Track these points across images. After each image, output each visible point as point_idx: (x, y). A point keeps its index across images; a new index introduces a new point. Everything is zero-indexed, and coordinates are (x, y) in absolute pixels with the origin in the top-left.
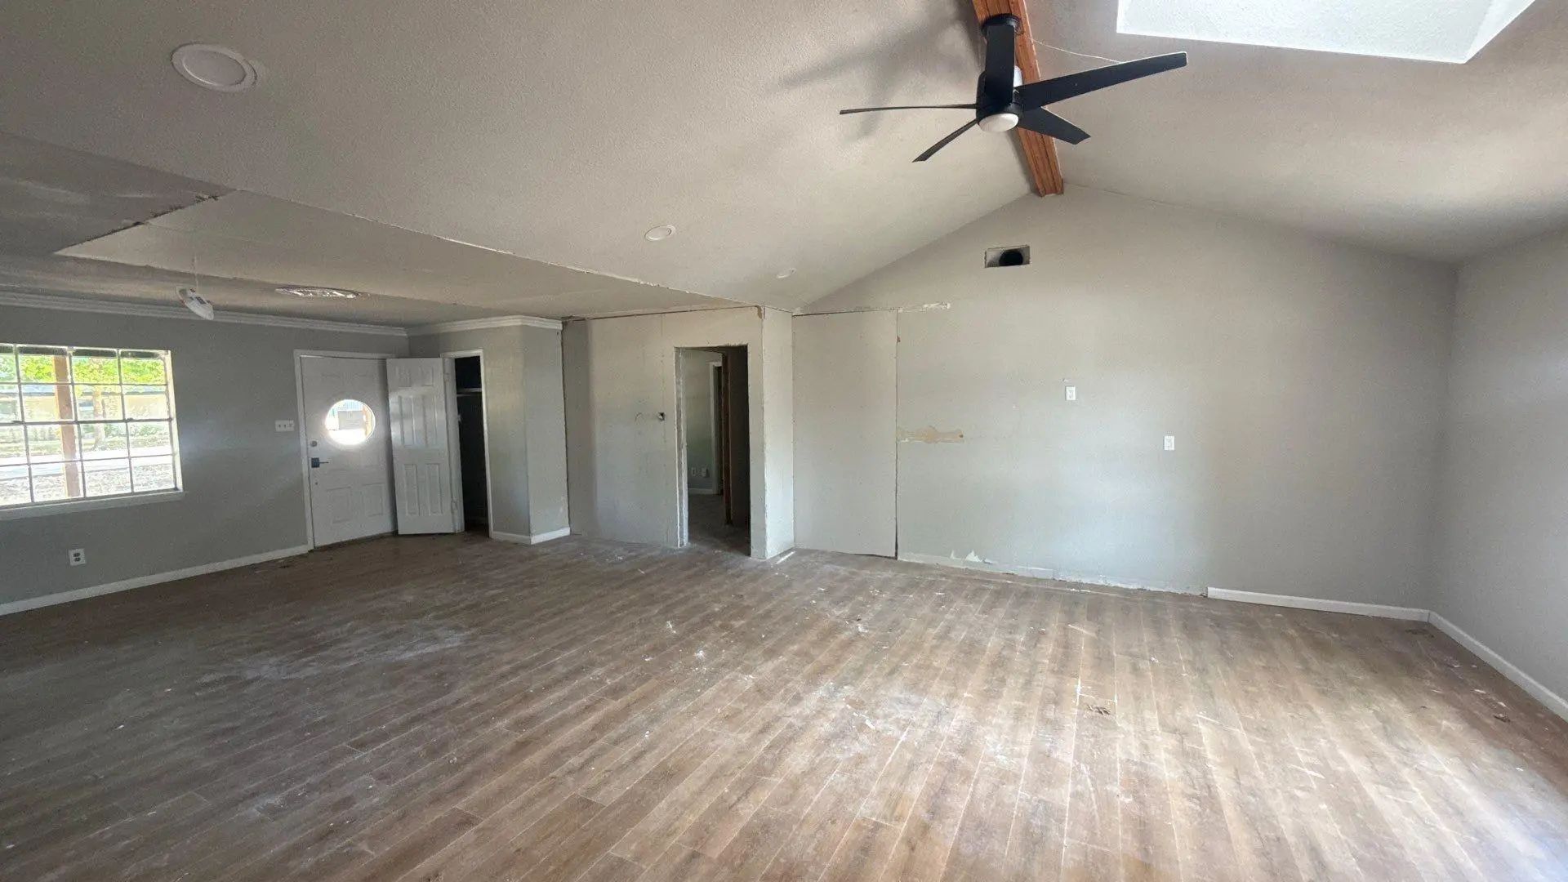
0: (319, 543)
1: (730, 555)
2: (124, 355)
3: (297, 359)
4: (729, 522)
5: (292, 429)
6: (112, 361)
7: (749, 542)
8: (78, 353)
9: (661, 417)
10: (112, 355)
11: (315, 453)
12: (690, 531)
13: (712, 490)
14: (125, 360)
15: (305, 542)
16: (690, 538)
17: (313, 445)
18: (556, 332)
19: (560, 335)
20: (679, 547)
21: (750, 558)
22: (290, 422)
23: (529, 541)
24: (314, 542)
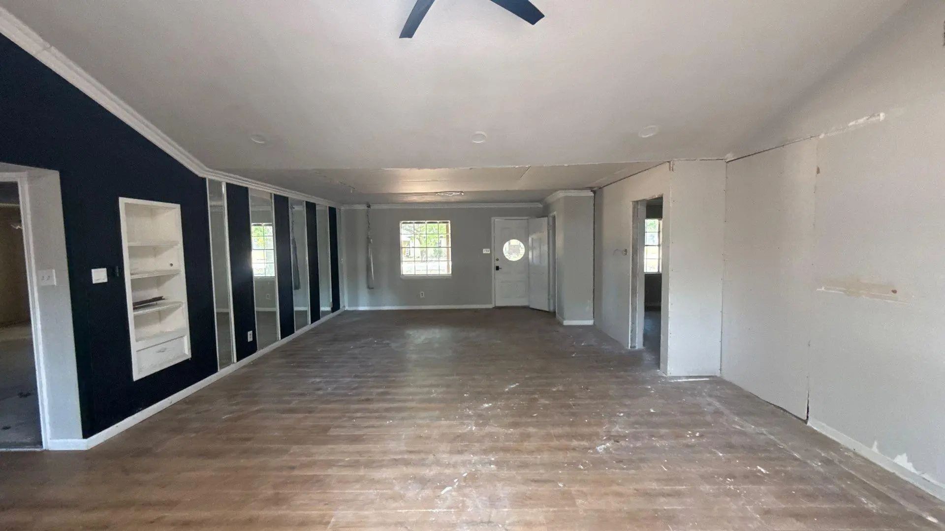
0: (497, 305)
2: (440, 223)
3: (492, 221)
5: (489, 252)
6: (436, 224)
7: (660, 358)
8: (428, 223)
9: (625, 253)
10: (436, 223)
11: (498, 264)
14: (441, 224)
15: (491, 303)
17: (498, 260)
18: (590, 197)
19: (593, 199)
20: (629, 348)
21: (658, 371)
22: (489, 250)
23: (563, 322)
24: (495, 304)
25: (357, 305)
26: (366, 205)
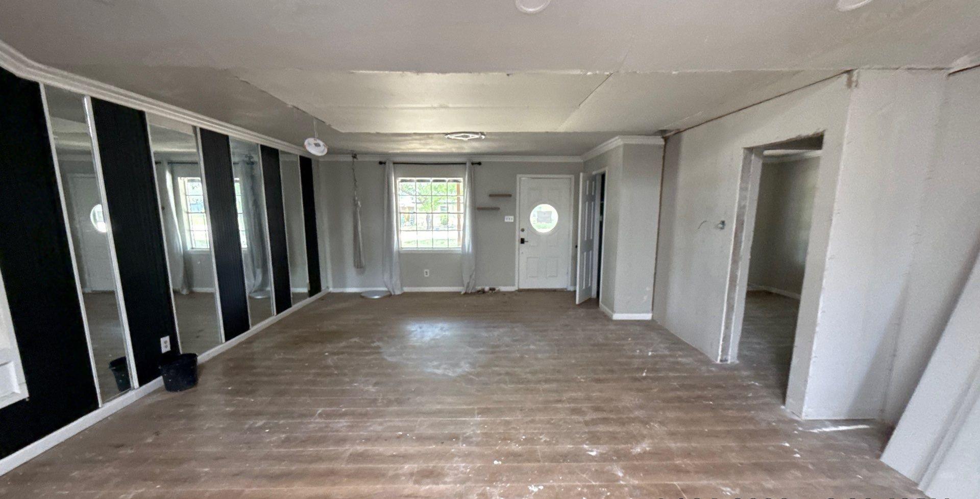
0: (522, 287)
2: (449, 181)
3: (518, 179)
5: (513, 221)
6: (445, 184)
7: (787, 388)
8: (435, 181)
9: (721, 226)
10: (443, 181)
11: (523, 235)
15: (514, 285)
16: (740, 356)
17: (523, 230)
18: (660, 147)
19: (662, 150)
20: (718, 362)
21: (783, 407)
22: (512, 217)
23: (612, 316)
24: (518, 285)
25: (344, 286)
26: (351, 156)
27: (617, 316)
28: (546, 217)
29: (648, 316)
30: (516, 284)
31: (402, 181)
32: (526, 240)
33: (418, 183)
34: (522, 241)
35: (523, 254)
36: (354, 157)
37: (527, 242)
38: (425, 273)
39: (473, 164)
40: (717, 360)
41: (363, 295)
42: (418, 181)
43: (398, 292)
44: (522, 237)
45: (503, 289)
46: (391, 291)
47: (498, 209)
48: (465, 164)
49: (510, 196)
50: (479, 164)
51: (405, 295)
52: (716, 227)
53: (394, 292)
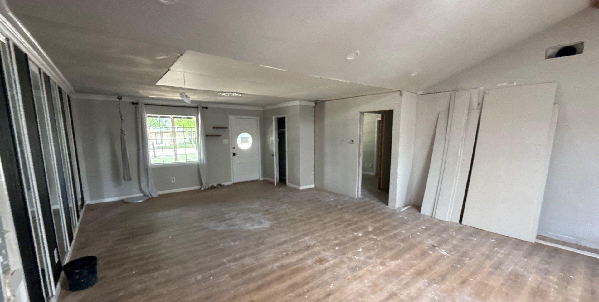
1: (379, 204)
3: (229, 119)
4: (380, 188)
5: (228, 143)
6: (182, 119)
7: (388, 199)
9: (352, 142)
12: (362, 191)
13: (373, 174)
15: (230, 181)
16: (361, 194)
17: (233, 148)
18: (313, 107)
19: (314, 108)
20: (356, 197)
21: (388, 207)
22: (227, 140)
23: (299, 188)
24: (234, 181)
26: (117, 97)
27: (302, 188)
28: (245, 140)
29: (313, 186)
30: (232, 179)
31: (149, 117)
32: (236, 153)
33: (161, 118)
34: (234, 154)
35: (235, 162)
36: (120, 98)
37: (237, 154)
38: (172, 180)
39: (203, 108)
40: (355, 196)
41: (125, 201)
42: (161, 117)
43: (154, 195)
44: (234, 152)
45: (226, 184)
46: (149, 195)
47: (220, 136)
48: (197, 107)
49: (227, 128)
50: (207, 108)
51: (161, 196)
52: (350, 143)
53: (151, 195)
